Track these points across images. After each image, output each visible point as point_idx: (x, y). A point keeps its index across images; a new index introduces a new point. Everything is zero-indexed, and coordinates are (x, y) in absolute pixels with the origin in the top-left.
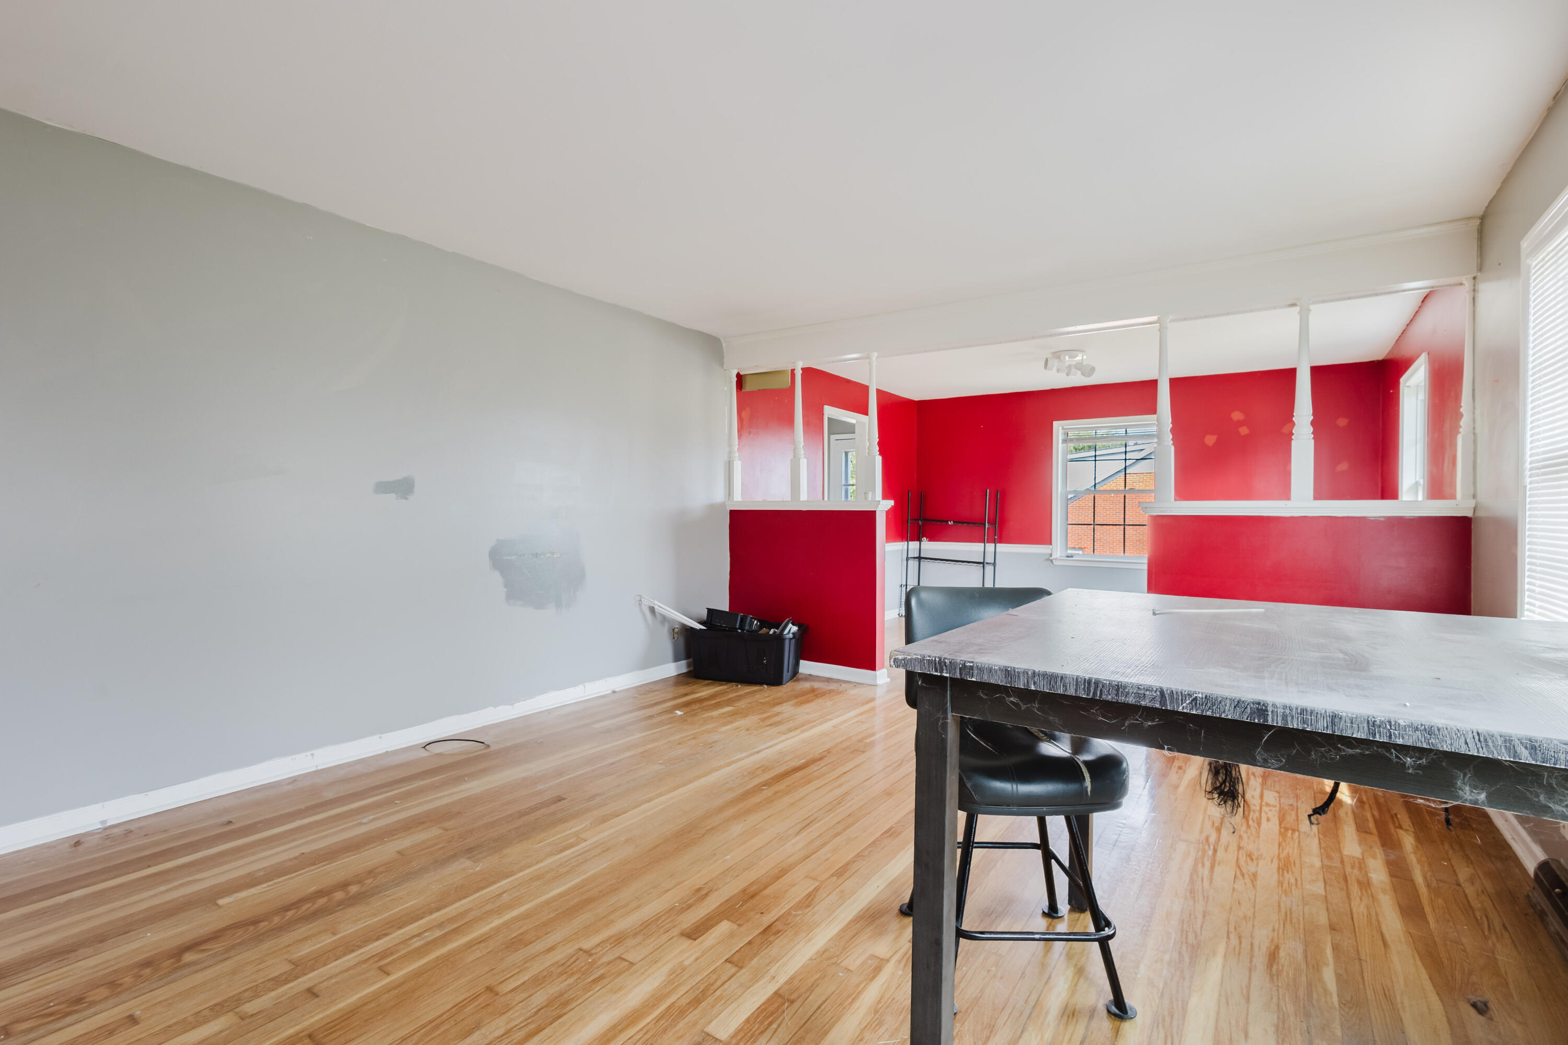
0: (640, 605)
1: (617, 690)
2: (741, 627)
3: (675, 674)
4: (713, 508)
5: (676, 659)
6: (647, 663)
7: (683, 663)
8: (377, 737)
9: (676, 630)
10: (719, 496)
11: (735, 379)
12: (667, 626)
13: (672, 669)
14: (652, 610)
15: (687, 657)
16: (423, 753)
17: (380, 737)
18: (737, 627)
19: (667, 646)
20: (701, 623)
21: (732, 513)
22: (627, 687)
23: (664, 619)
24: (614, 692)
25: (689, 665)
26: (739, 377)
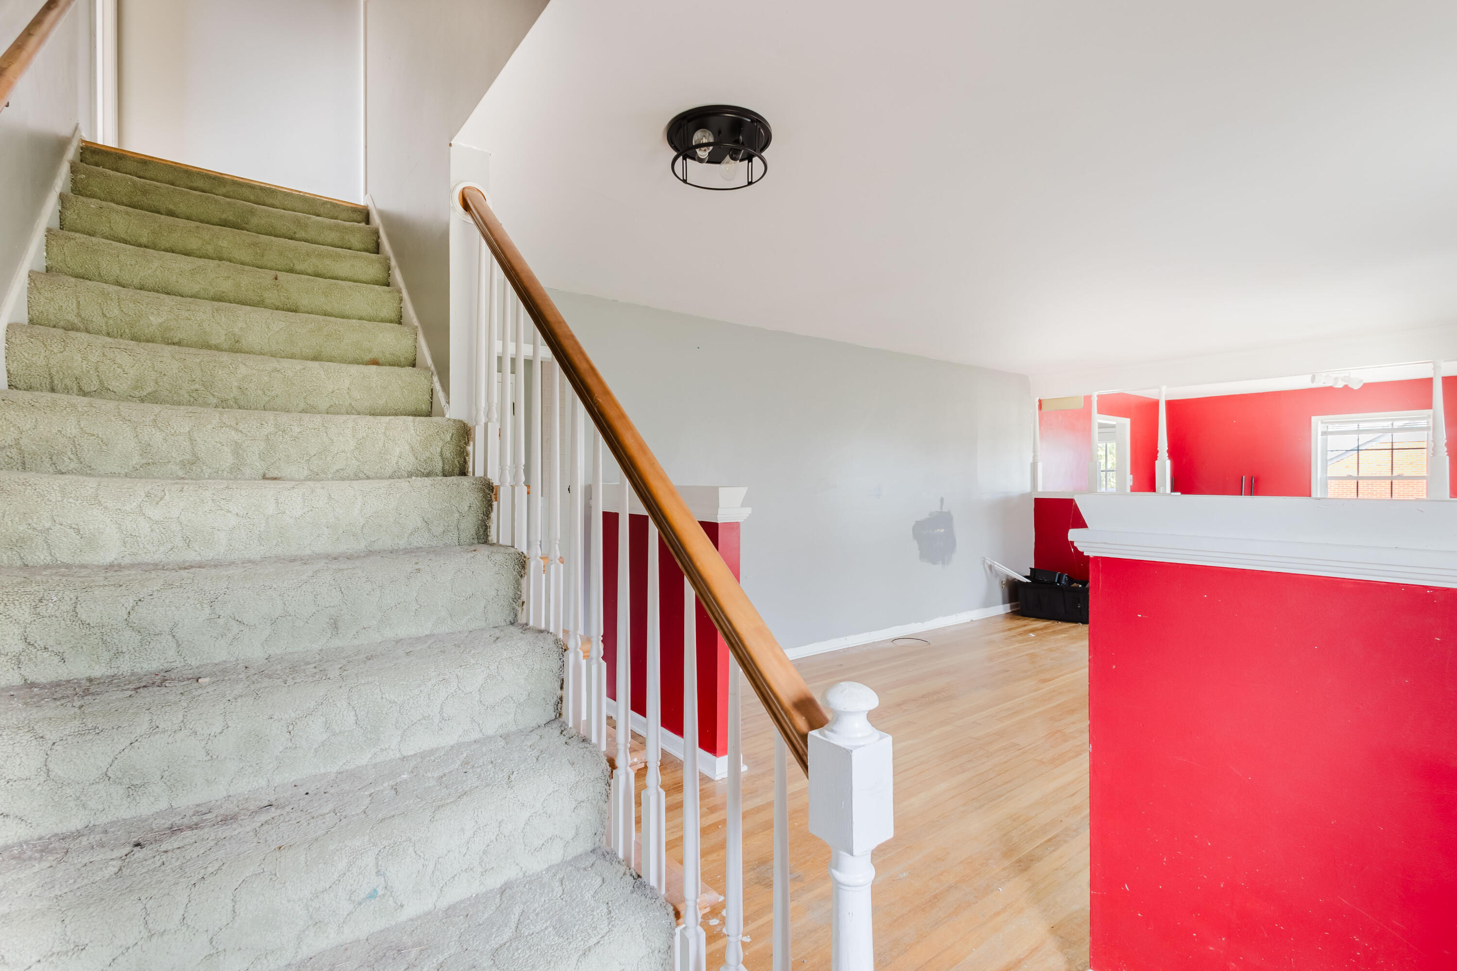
0: (984, 564)
1: (974, 619)
2: (1059, 581)
3: (1004, 613)
4: (1023, 496)
5: (1004, 603)
6: (987, 604)
7: (1008, 605)
9: (1004, 582)
10: (1028, 488)
11: (1038, 403)
12: (998, 579)
13: (1003, 609)
14: (990, 567)
15: (1010, 602)
16: (891, 644)
18: (1056, 581)
19: (998, 593)
20: (1026, 577)
21: (1036, 500)
22: (978, 619)
23: (997, 574)
24: (972, 621)
25: (1012, 607)
26: (1040, 401)
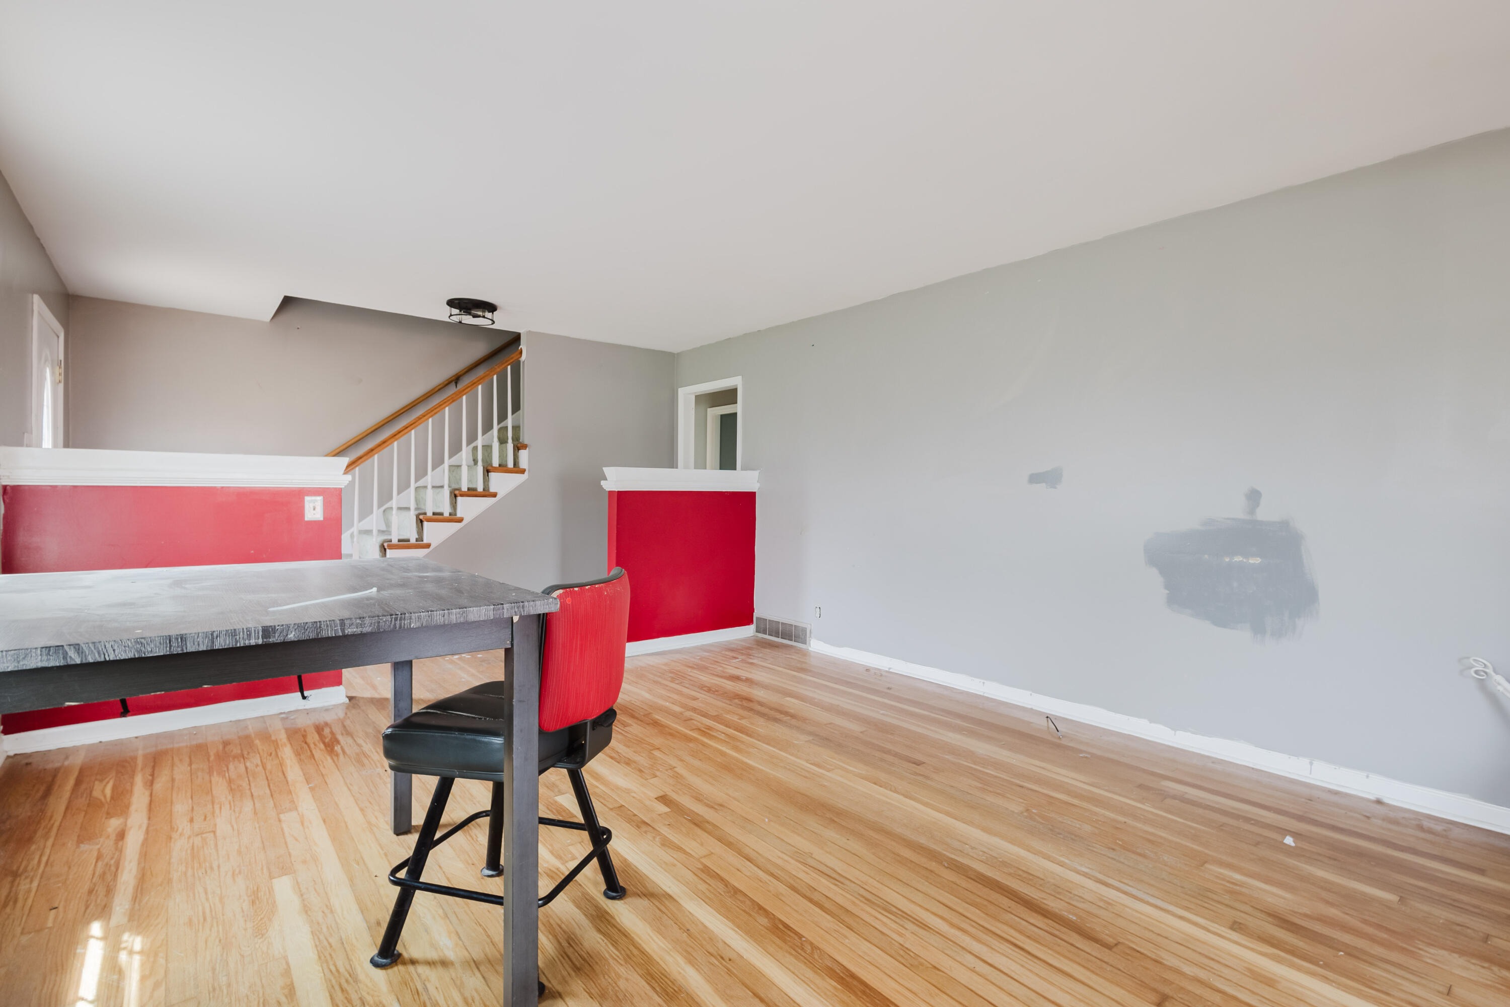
8: (1029, 693)
17: (1031, 694)
